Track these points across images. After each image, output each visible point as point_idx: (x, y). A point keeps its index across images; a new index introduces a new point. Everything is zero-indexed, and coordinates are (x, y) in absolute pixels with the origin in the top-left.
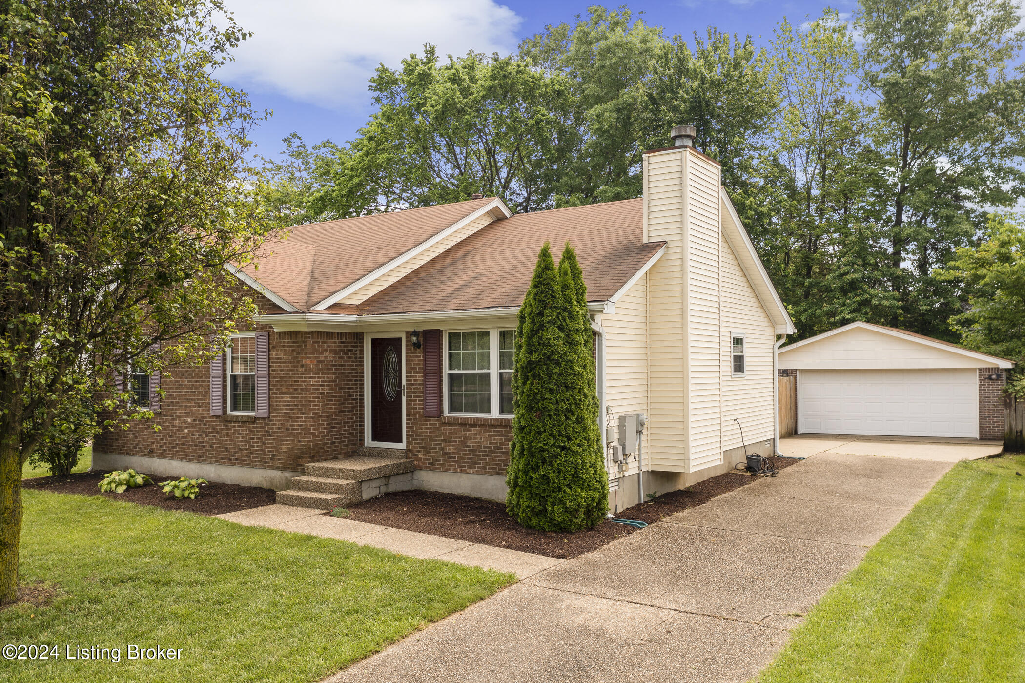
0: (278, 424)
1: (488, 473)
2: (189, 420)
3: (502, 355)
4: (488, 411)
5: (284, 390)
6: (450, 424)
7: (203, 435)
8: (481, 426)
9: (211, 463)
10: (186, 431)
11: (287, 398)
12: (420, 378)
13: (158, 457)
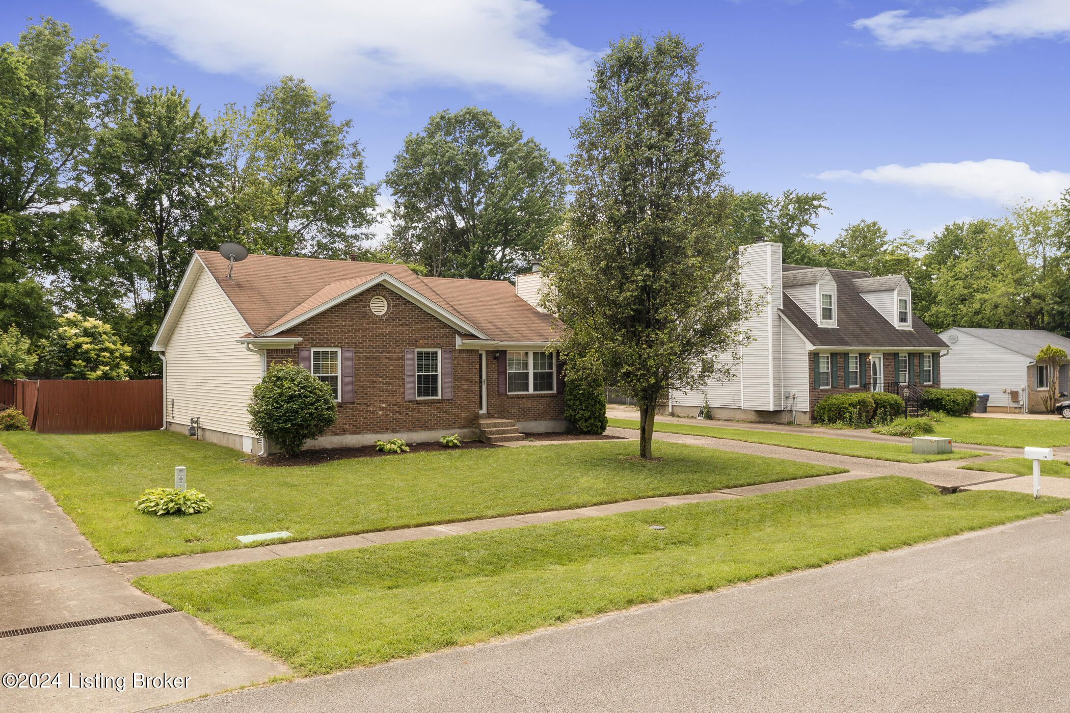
0: (459, 403)
1: (531, 420)
2: (384, 405)
3: (534, 363)
4: (527, 390)
5: (463, 382)
6: (512, 398)
7: (398, 414)
8: (527, 397)
9: (404, 432)
10: (381, 413)
11: (465, 387)
12: (495, 375)
13: (351, 434)
